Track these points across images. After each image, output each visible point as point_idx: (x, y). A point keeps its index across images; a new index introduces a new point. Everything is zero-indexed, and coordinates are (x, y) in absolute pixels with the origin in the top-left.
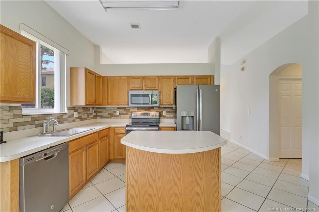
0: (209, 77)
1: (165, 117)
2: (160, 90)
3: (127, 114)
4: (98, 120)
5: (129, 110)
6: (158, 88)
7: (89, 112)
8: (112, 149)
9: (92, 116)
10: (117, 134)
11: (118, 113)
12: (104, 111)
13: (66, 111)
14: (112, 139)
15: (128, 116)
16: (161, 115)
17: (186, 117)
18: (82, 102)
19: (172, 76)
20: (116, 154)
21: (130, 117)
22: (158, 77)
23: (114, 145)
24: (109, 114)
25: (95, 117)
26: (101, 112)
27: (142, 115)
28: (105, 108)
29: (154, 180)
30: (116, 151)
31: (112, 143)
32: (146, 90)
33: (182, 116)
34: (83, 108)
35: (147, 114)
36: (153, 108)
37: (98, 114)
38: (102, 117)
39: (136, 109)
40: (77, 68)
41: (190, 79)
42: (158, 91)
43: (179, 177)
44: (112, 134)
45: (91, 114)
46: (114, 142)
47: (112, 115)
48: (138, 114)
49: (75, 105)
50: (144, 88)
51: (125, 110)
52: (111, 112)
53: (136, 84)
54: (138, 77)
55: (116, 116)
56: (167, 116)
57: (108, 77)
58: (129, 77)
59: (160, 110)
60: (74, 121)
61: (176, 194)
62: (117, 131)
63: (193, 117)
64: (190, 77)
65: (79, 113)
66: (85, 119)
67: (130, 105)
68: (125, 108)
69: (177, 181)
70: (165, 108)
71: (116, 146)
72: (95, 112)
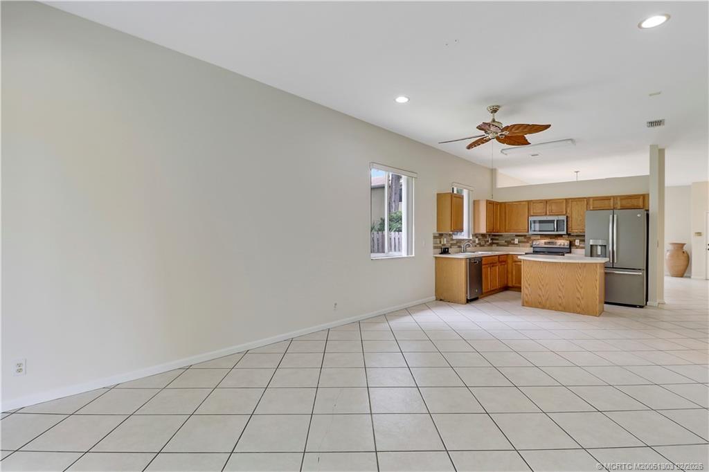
0: (642, 197)
1: (577, 247)
2: (568, 215)
3: (528, 242)
4: (494, 247)
5: (530, 238)
6: (566, 212)
7: (486, 240)
8: (510, 276)
9: (488, 243)
10: (516, 262)
11: (516, 241)
12: (500, 238)
13: (471, 238)
14: (510, 266)
15: (529, 244)
16: (571, 244)
17: (597, 246)
18: (483, 230)
19: (585, 198)
20: (514, 281)
21: (531, 246)
22: (566, 199)
23: (512, 272)
24: (506, 241)
25: (491, 244)
26: (497, 240)
27: (545, 243)
28: (501, 235)
29: (543, 286)
30: (514, 278)
31: (510, 270)
32: (550, 215)
33: (591, 245)
34: (483, 235)
35: (552, 243)
36: (561, 236)
37: (495, 241)
38: (498, 245)
39: (539, 237)
40: (479, 201)
41: (612, 201)
42: (565, 217)
43: (563, 284)
44: (510, 261)
45: (488, 241)
46: (512, 270)
47: (509, 243)
48: (542, 242)
49: (476, 232)
50: (548, 213)
51: (526, 238)
52: (509, 239)
53: (539, 208)
54: (541, 201)
55: (514, 244)
56: (581, 245)
57: (505, 203)
58: (529, 202)
59: (572, 239)
60: (476, 246)
61: (560, 297)
62: (515, 259)
63: (605, 246)
64: (612, 198)
65: (479, 240)
66: (483, 246)
67: (530, 233)
68: (525, 236)
69: (561, 287)
70: (577, 236)
71: (514, 273)
72: (491, 239)
